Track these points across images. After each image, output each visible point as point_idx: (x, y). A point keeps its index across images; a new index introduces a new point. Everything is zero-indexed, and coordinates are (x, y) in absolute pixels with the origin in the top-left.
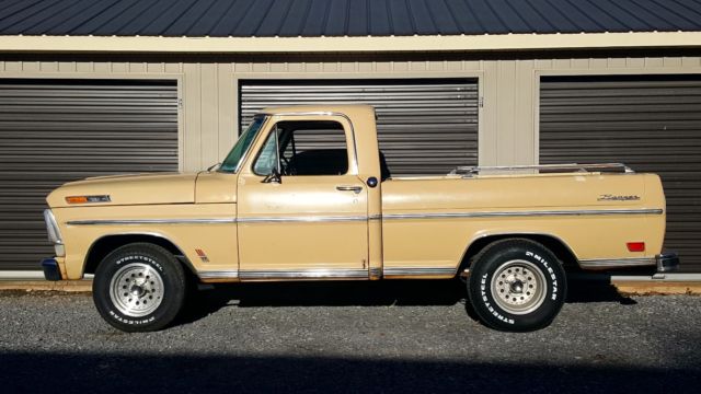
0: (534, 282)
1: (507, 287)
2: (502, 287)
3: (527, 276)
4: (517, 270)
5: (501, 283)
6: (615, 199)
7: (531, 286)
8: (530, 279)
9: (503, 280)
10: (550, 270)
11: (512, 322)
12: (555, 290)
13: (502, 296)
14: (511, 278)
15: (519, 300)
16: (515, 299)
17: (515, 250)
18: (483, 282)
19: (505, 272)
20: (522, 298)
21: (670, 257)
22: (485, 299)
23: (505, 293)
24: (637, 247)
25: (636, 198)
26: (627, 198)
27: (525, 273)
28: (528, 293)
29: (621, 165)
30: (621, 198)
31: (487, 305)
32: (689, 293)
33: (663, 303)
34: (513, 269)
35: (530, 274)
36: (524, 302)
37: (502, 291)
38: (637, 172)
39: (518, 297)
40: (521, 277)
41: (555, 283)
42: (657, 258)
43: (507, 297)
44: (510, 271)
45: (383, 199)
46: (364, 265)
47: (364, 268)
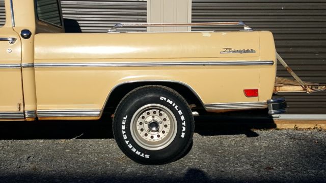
0: (168, 122)
1: (146, 127)
2: (141, 127)
3: (163, 117)
4: (155, 112)
5: (141, 123)
6: (234, 52)
7: (166, 126)
8: (165, 120)
9: (142, 121)
10: (180, 112)
11: (147, 156)
12: (184, 129)
13: (142, 134)
14: (149, 119)
15: (155, 138)
16: (152, 137)
17: (151, 95)
18: (124, 123)
19: (145, 114)
20: (159, 136)
21: (278, 101)
22: (125, 137)
23: (144, 132)
24: (252, 93)
25: (252, 51)
26: (245, 52)
27: (161, 115)
28: (163, 132)
29: (241, 24)
30: (240, 52)
31: (127, 142)
32: (296, 128)
33: (276, 136)
34: (151, 111)
35: (165, 115)
36: (160, 139)
37: (142, 130)
38: (254, 29)
39: (155, 135)
40: (157, 119)
41: (184, 124)
42: (268, 102)
43: (146, 135)
44: (148, 113)
45: (36, 49)
46: (19, 108)
47: (19, 111)
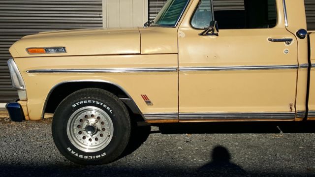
46: (291, 108)
47: (291, 111)
